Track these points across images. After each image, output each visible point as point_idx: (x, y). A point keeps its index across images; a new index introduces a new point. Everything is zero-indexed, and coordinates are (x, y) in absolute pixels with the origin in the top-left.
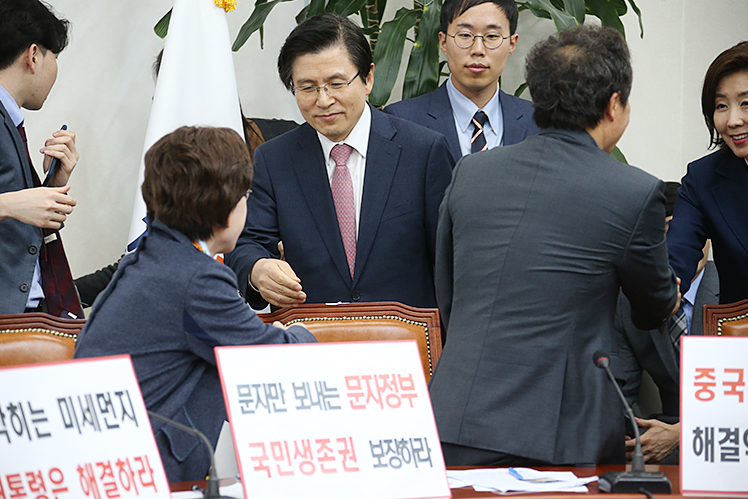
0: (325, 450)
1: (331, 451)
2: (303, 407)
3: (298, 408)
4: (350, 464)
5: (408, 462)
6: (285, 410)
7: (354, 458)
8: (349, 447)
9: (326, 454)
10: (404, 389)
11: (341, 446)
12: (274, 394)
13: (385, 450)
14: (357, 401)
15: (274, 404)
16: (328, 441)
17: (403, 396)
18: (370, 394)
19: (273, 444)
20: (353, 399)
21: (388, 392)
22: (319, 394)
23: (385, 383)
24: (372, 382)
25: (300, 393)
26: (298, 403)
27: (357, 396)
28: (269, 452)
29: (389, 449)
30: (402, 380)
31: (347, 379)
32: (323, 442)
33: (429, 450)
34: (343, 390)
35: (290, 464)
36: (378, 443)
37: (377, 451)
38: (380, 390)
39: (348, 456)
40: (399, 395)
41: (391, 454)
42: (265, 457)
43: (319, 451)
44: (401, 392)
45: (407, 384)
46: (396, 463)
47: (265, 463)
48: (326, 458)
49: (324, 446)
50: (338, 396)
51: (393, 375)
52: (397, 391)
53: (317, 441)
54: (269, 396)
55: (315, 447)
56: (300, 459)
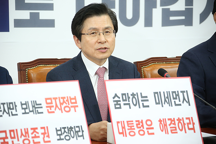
0: (35, 133)
1: (38, 133)
2: (25, 113)
3: (23, 113)
4: (46, 139)
5: (73, 137)
6: (17, 115)
7: (48, 136)
8: (46, 131)
9: (35, 135)
10: (72, 103)
11: (43, 131)
12: (12, 107)
13: (63, 132)
14: (51, 109)
15: (12, 112)
16: (37, 128)
17: (72, 107)
18: (57, 106)
19: (10, 131)
20: (49, 109)
21: (65, 105)
22: (33, 107)
23: (64, 101)
24: (58, 101)
25: (24, 106)
26: (23, 111)
27: (51, 107)
28: (8, 135)
29: (65, 131)
30: (71, 99)
31: (46, 99)
32: (34, 129)
33: (83, 131)
34: (44, 105)
35: (18, 140)
36: (60, 129)
37: (59, 133)
38: (61, 104)
39: (46, 135)
40: (70, 106)
41: (65, 134)
42: (7, 138)
43: (32, 134)
44: (71, 105)
45: (73, 101)
46: (67, 138)
47: (6, 140)
48: (36, 137)
49: (34, 131)
50: (42, 107)
51: (67, 97)
52: (69, 104)
53: (32, 129)
54: (9, 108)
55: (30, 131)
56: (23, 138)
